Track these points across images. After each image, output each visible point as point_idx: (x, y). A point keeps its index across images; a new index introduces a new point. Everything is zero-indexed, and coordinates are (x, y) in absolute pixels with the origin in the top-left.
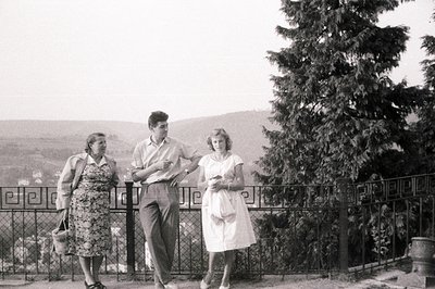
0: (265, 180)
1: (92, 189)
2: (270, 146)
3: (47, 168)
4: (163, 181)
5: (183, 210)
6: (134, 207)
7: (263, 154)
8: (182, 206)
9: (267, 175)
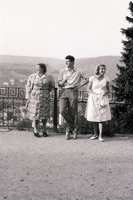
0: (116, 89)
1: (37, 89)
2: (119, 74)
3: (16, 78)
4: (71, 88)
5: (80, 102)
6: (57, 99)
7: (116, 77)
8: (79, 100)
9: (117, 87)
